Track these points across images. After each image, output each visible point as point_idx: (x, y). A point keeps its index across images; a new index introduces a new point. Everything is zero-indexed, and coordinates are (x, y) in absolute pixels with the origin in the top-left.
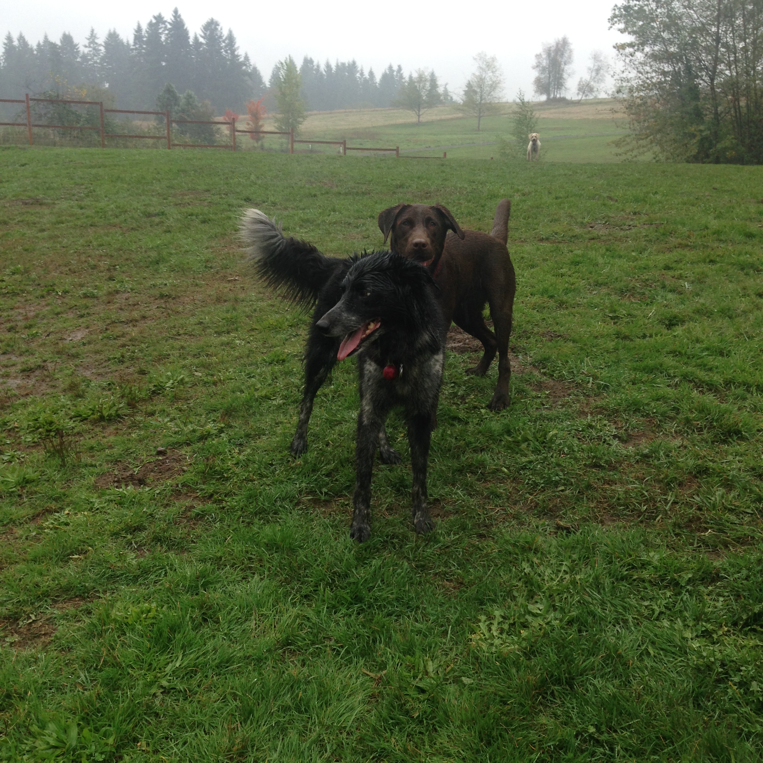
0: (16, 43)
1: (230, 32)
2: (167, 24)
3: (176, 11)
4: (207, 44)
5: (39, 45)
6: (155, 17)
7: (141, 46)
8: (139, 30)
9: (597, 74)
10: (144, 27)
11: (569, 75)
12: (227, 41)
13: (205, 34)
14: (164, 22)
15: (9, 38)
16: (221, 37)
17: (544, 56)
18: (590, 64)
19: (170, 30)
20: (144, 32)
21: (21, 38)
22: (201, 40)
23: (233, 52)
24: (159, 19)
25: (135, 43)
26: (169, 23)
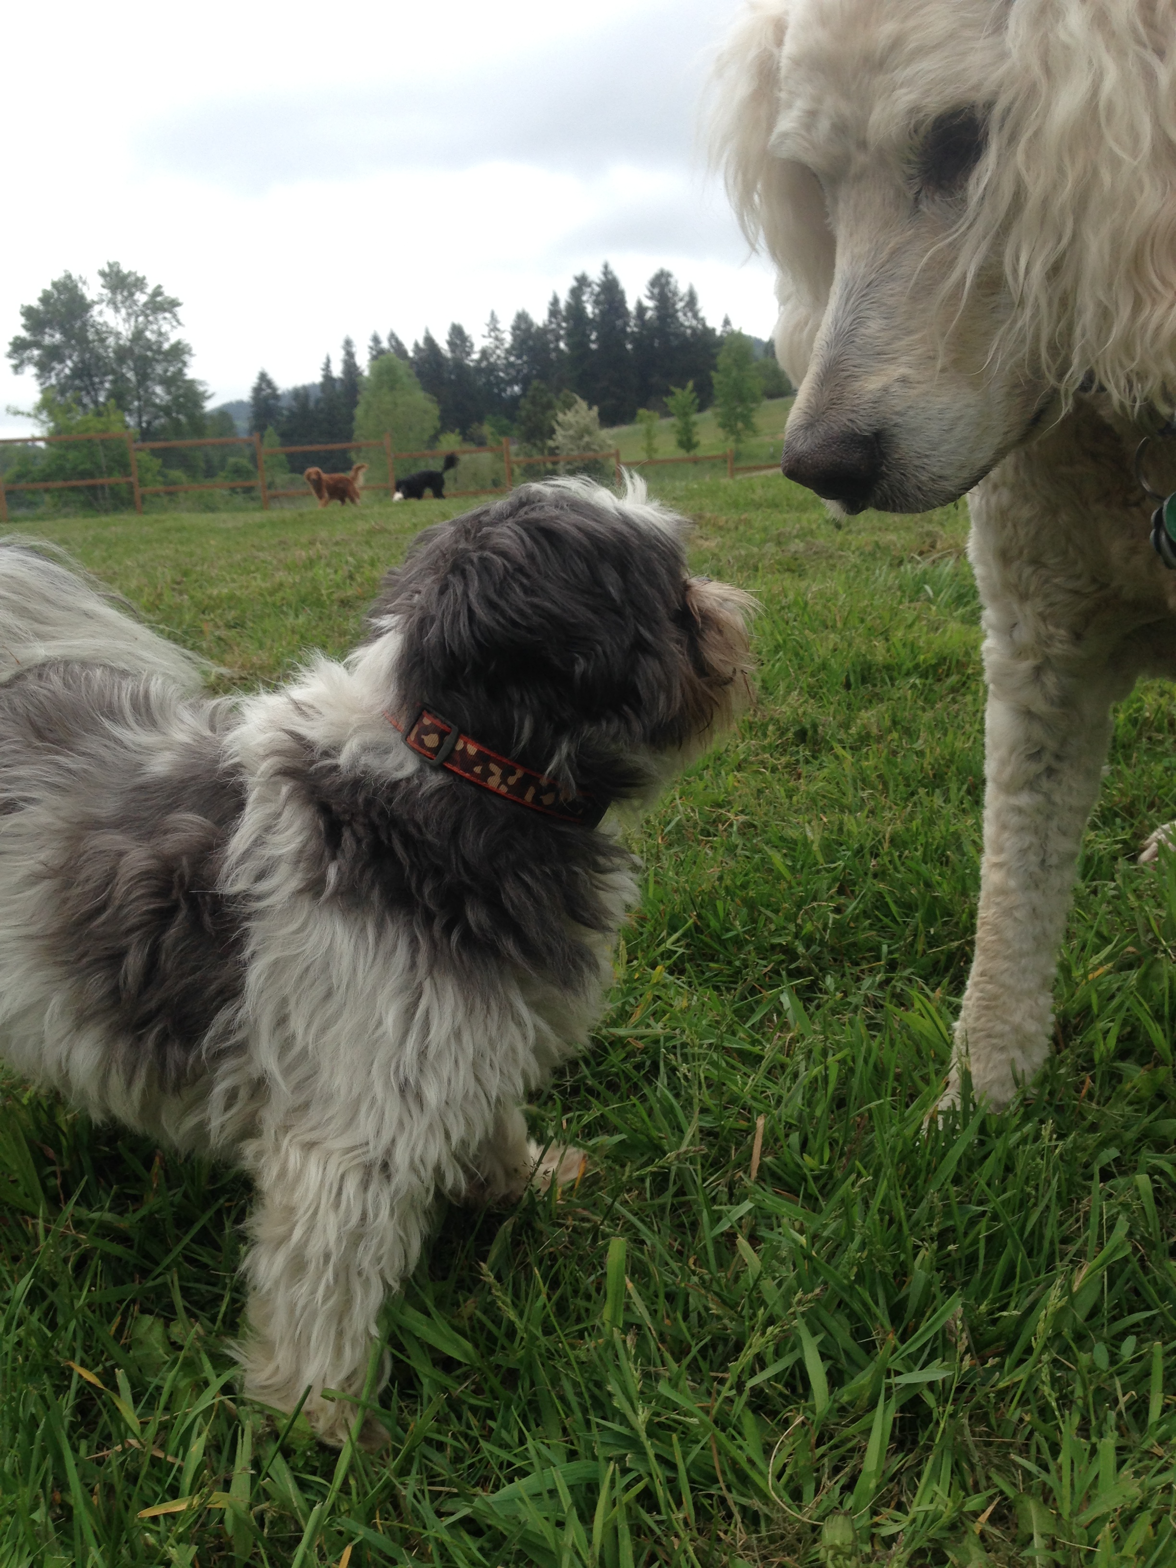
0: (385, 344)
1: (690, 285)
2: (594, 286)
3: (606, 267)
4: (657, 308)
5: (416, 345)
6: (577, 279)
7: (559, 325)
8: (555, 302)
12: (687, 299)
13: (652, 293)
14: (589, 285)
15: (376, 340)
16: (675, 294)
19: (598, 295)
20: (562, 305)
21: (393, 337)
22: (649, 303)
23: (695, 315)
24: (582, 281)
25: (551, 322)
26: (597, 284)
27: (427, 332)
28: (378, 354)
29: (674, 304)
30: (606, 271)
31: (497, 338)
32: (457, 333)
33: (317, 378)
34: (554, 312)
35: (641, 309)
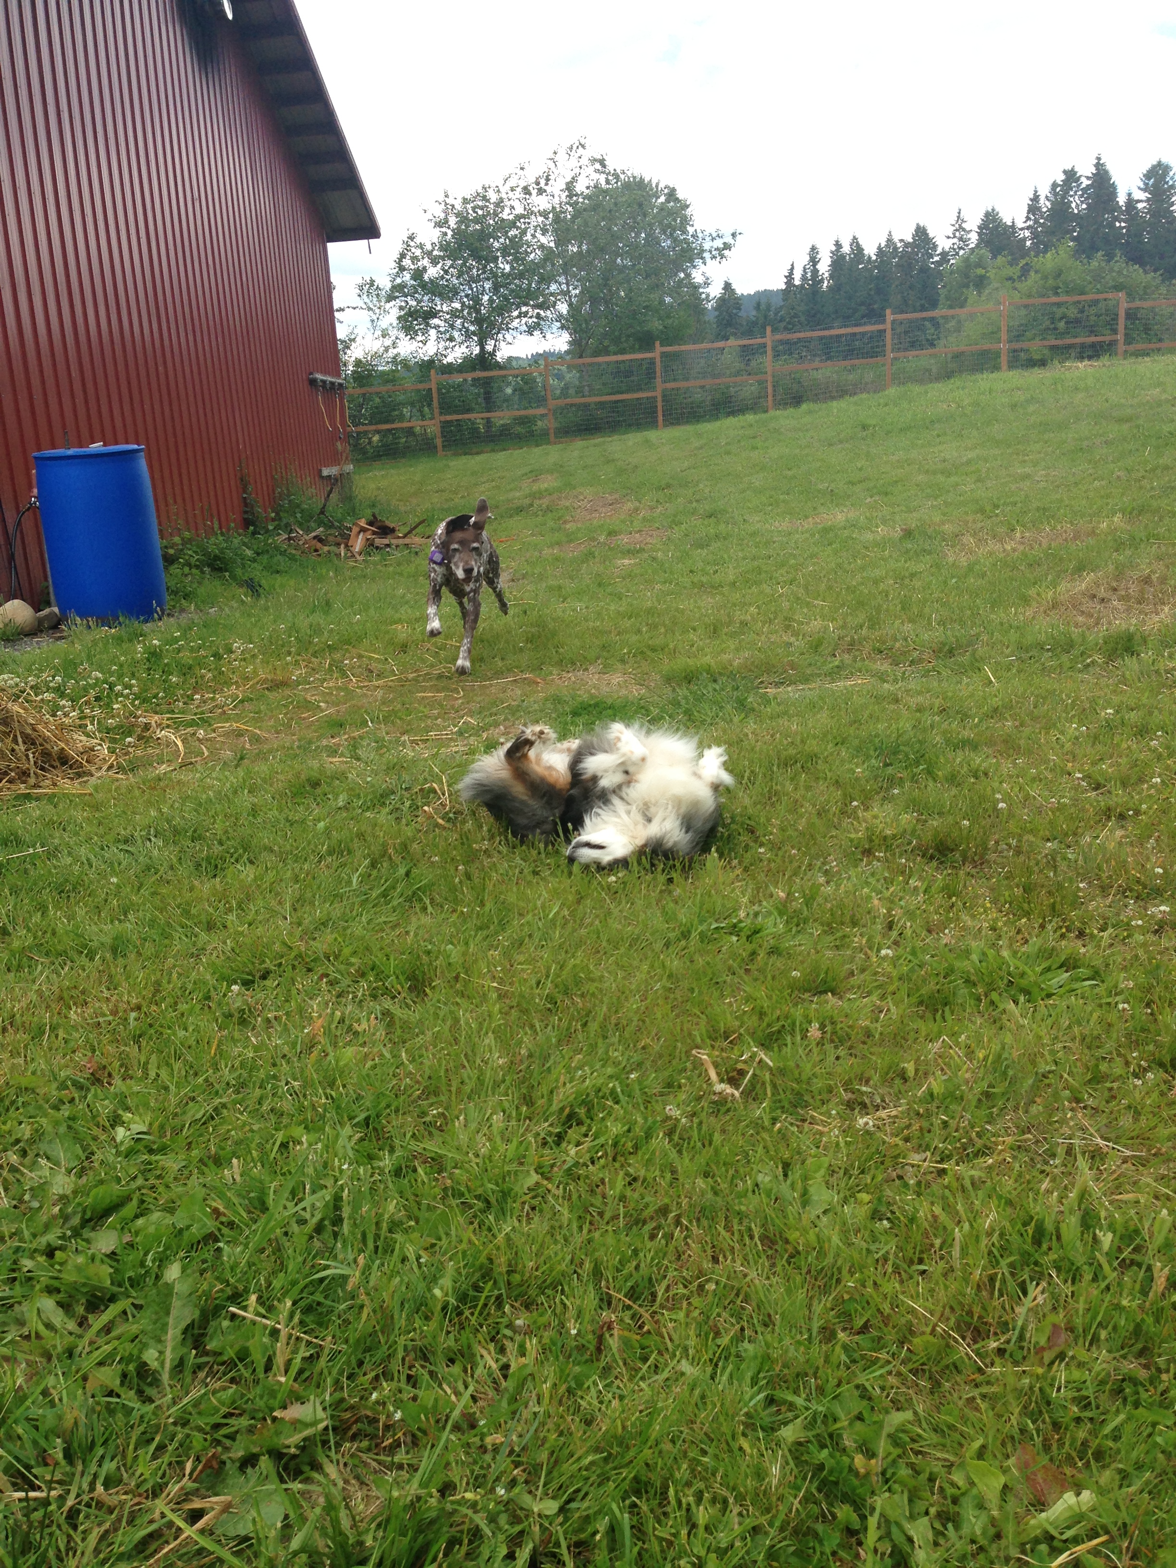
0: (846, 249)
2: (1083, 179)
3: (1098, 159)
5: (879, 248)
8: (1036, 198)
13: (1146, 184)
15: (838, 245)
20: (1043, 200)
21: (855, 241)
25: (1028, 219)
26: (1088, 178)
27: (890, 234)
28: (838, 260)
30: (1099, 165)
31: (961, 239)
32: (921, 233)
33: (780, 284)
34: (1033, 208)
35: (1131, 202)
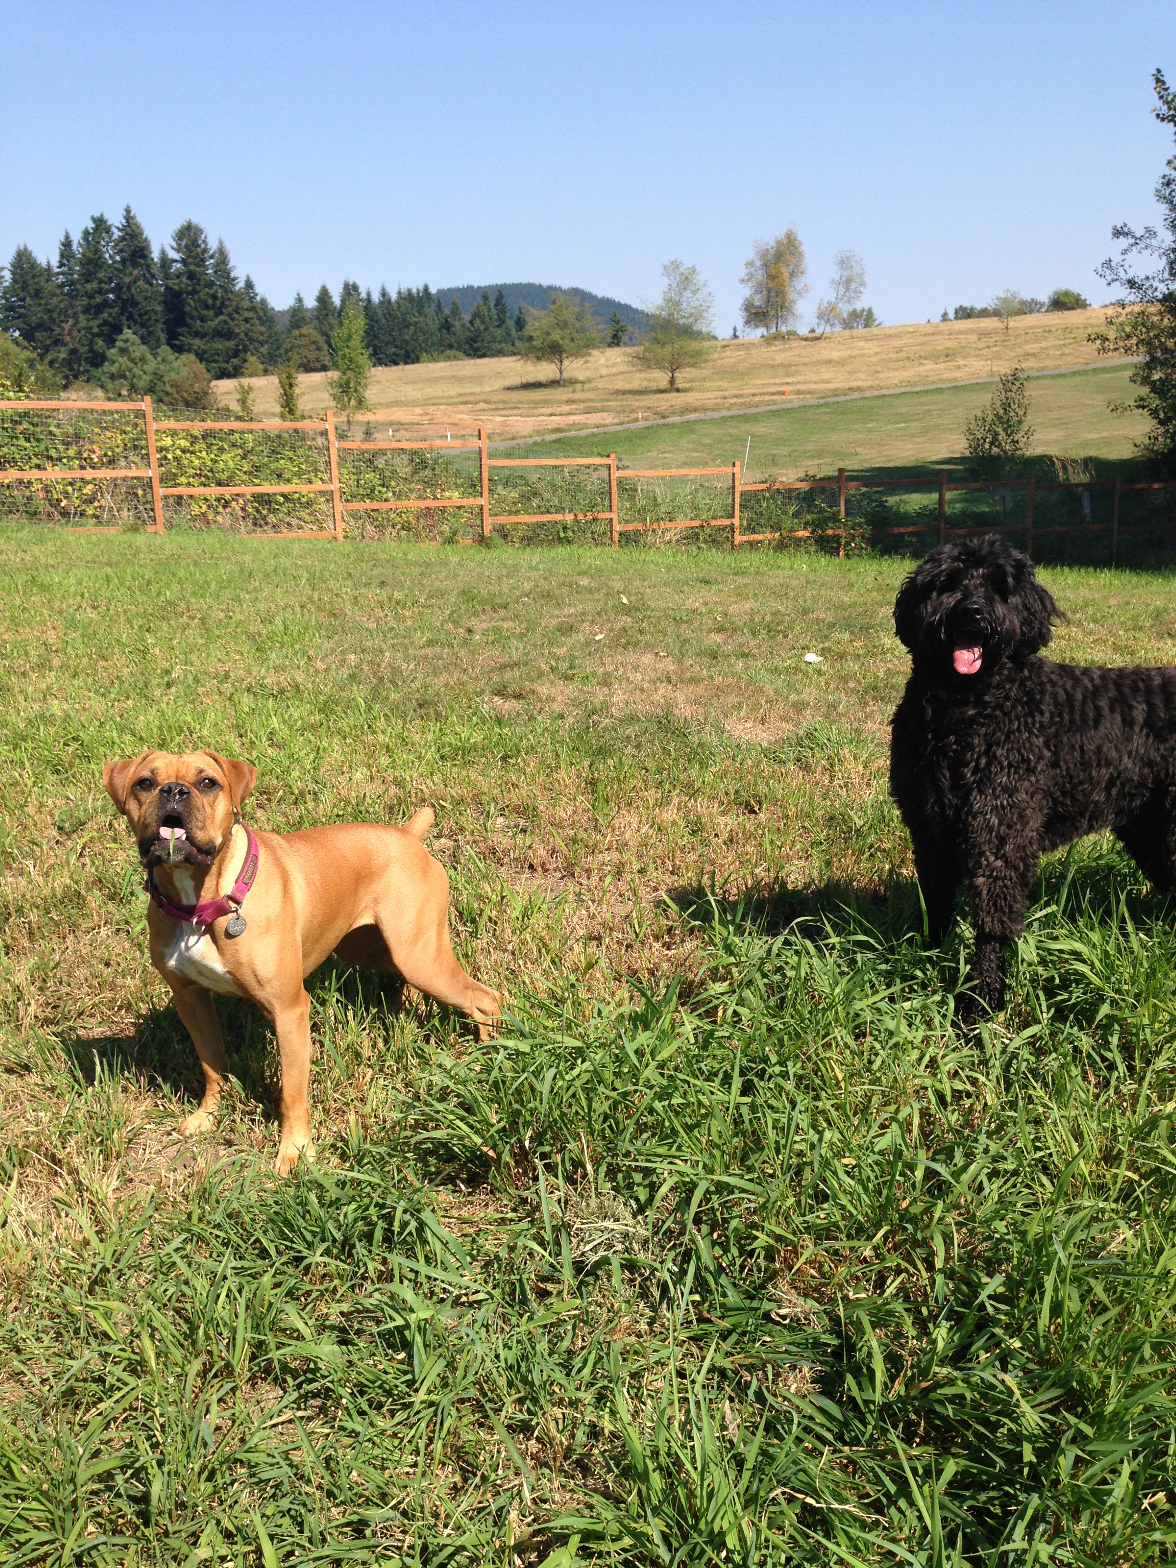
1: (221, 243)
2: (114, 230)
8: (67, 244)
9: (847, 290)
10: (76, 237)
11: (800, 294)
12: (216, 257)
13: (179, 244)
16: (205, 251)
17: (758, 263)
18: (835, 273)
23: (226, 273)
25: (61, 265)
26: (119, 229)
29: (203, 260)
30: (129, 217)
34: (66, 254)
35: (166, 262)
